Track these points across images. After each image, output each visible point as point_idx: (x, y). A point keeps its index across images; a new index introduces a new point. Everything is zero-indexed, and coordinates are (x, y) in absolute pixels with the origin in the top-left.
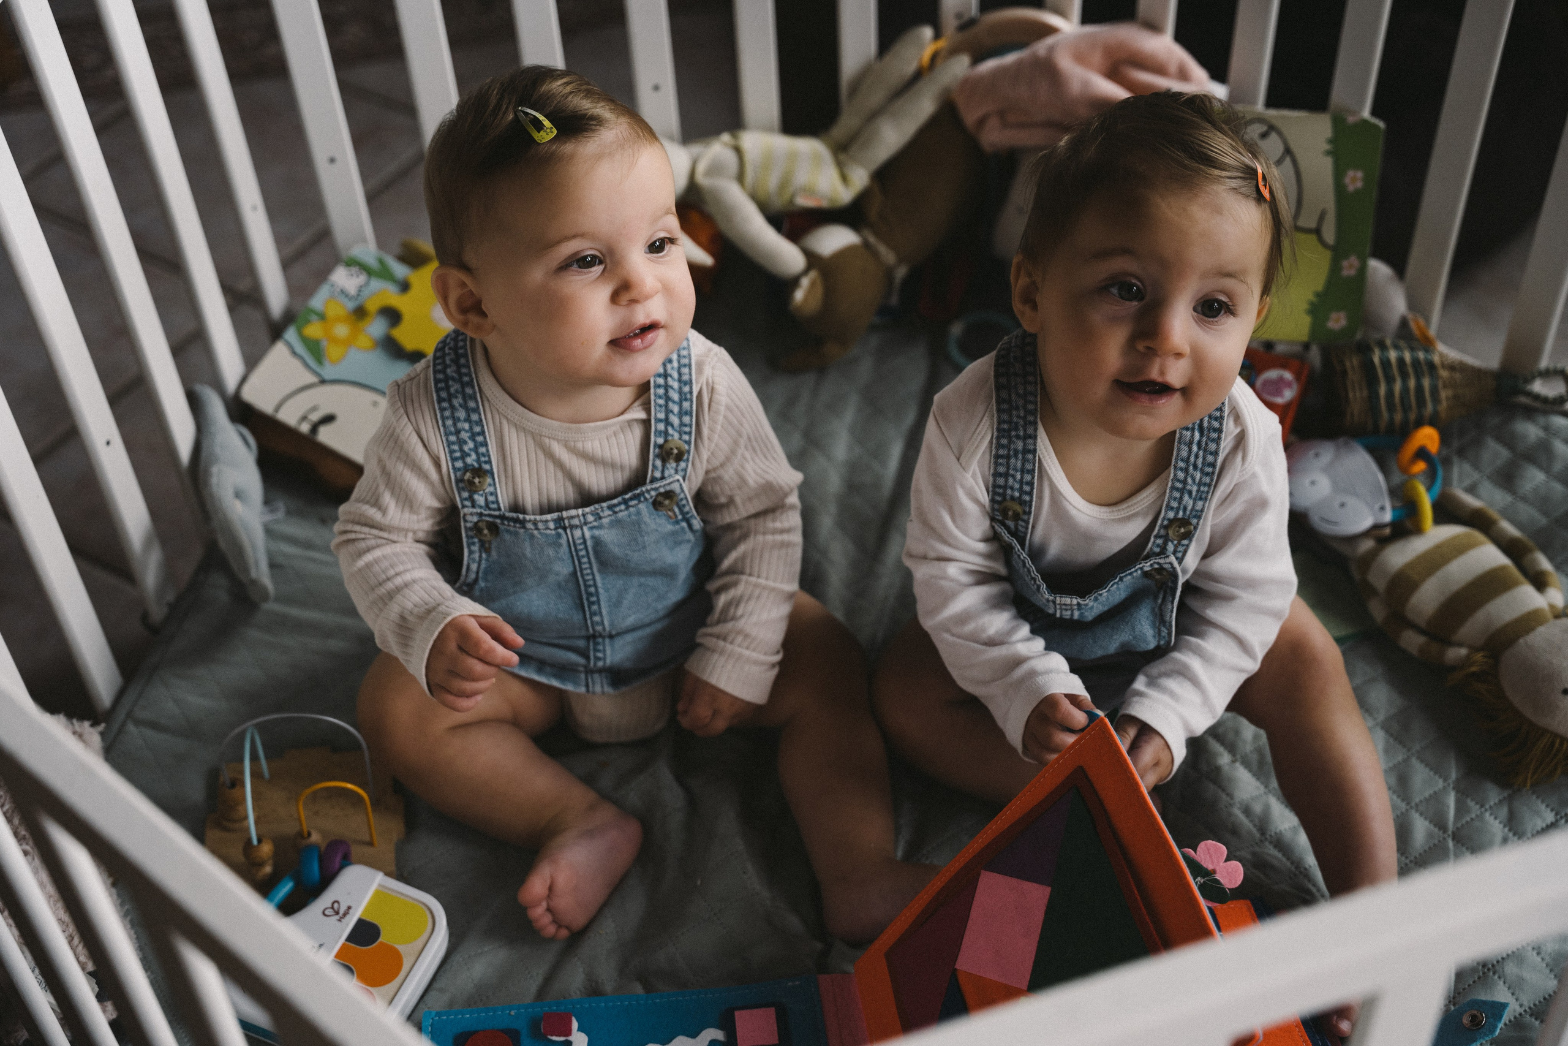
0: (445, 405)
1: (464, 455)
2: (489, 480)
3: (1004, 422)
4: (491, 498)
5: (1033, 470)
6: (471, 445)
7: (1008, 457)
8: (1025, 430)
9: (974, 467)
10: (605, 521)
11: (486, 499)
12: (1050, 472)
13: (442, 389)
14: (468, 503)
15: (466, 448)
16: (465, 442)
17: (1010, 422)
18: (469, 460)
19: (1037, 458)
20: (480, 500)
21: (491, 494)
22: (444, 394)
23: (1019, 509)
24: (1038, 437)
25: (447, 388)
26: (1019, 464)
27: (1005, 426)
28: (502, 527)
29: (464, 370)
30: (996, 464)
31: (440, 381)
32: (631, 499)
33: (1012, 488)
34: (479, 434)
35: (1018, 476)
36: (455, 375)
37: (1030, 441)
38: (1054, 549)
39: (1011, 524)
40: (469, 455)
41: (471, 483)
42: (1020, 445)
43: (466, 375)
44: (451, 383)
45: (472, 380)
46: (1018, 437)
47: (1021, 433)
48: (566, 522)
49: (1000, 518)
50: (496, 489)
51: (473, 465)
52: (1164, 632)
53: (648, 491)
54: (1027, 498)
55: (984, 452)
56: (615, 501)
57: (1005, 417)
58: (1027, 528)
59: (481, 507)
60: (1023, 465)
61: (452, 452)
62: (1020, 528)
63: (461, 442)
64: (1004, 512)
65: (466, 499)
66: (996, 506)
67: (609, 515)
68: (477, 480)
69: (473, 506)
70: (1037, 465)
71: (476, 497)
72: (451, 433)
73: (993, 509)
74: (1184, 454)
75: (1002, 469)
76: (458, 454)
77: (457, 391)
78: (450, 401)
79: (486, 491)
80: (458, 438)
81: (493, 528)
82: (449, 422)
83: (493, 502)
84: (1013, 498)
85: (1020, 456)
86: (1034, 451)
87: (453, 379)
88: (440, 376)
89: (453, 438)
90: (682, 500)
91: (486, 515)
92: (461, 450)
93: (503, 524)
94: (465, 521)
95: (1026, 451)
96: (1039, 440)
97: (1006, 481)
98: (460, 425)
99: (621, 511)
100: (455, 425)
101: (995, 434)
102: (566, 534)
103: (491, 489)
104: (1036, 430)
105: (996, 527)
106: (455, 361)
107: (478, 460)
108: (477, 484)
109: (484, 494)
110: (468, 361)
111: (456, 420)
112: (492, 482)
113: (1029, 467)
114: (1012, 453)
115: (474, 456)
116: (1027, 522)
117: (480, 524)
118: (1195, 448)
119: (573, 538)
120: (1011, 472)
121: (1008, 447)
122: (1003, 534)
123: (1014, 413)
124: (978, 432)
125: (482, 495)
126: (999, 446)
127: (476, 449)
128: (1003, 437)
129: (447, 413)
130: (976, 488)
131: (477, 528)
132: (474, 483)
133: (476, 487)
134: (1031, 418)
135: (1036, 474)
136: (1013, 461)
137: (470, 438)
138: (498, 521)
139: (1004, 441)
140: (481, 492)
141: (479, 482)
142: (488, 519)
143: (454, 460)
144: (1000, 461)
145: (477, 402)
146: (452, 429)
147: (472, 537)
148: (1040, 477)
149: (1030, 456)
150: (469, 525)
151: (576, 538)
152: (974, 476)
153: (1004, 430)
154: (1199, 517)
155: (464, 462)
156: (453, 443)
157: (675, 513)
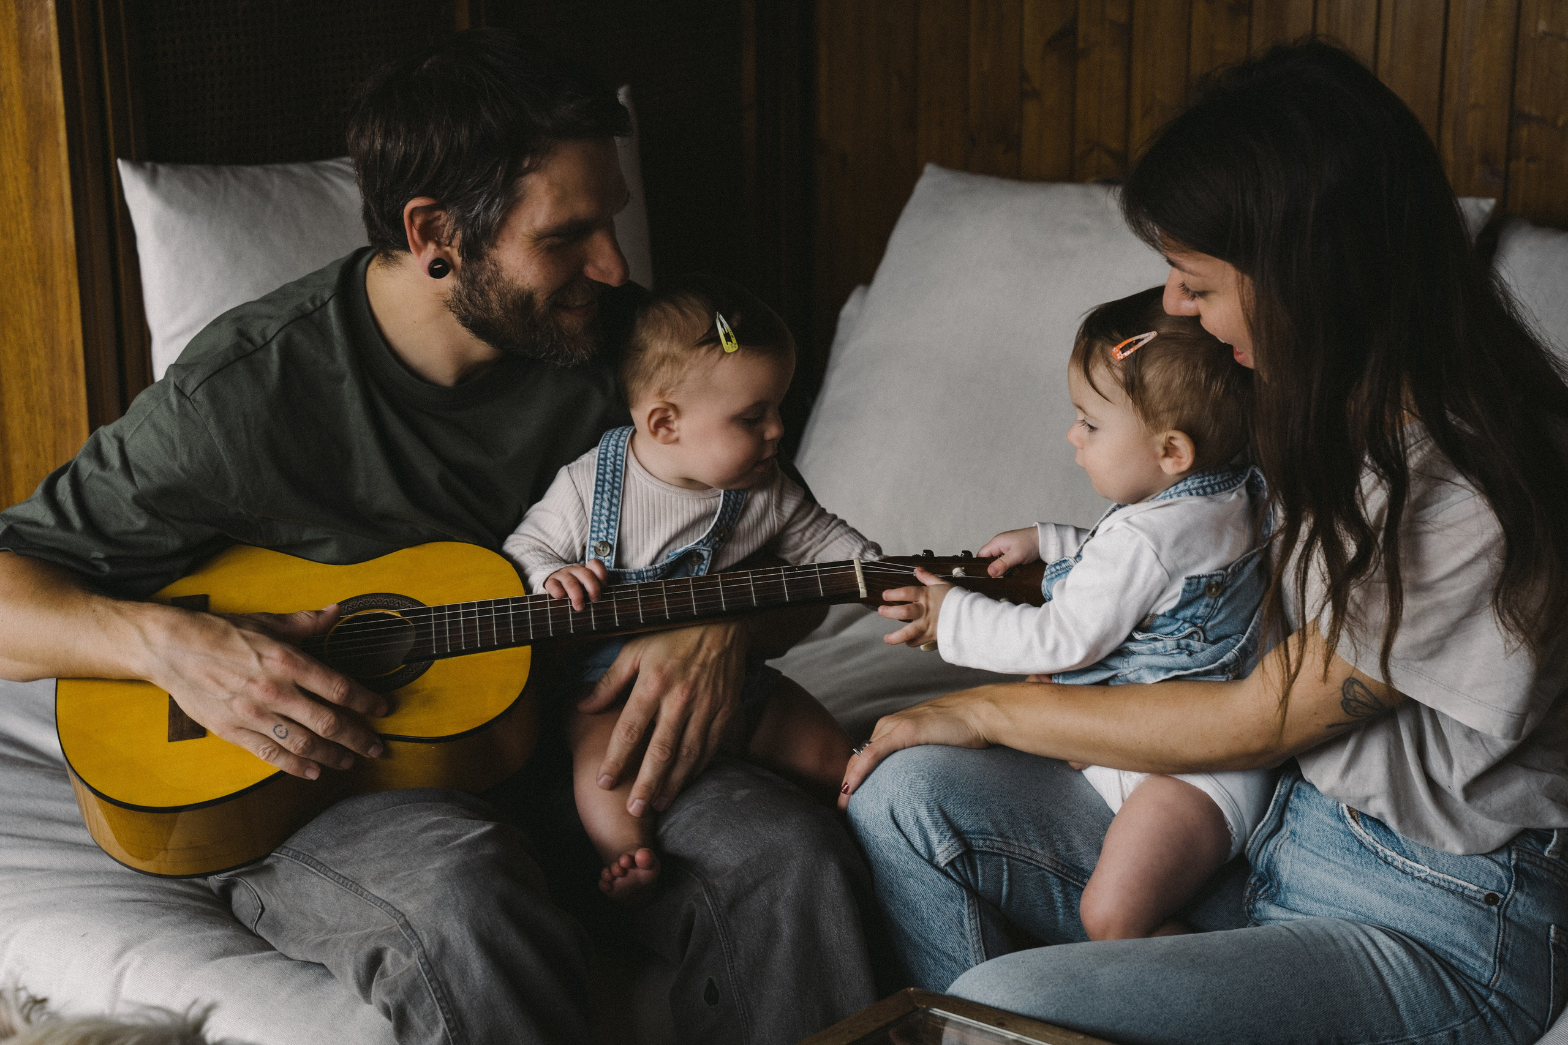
0: (598, 496)
1: (599, 530)
6: (606, 525)
13: (600, 486)
15: (602, 526)
16: (603, 523)
18: (601, 534)
22: (600, 489)
25: (603, 486)
29: (617, 479)
31: (600, 480)
34: (613, 520)
36: (611, 480)
40: (602, 531)
43: (618, 483)
44: (607, 484)
45: (620, 487)
51: (603, 537)
61: (592, 527)
63: (600, 522)
72: (596, 515)
76: (595, 529)
77: (609, 490)
78: (602, 495)
80: (599, 518)
82: (597, 507)
87: (609, 483)
88: (601, 477)
92: (599, 527)
98: (603, 511)
100: (600, 510)
106: (614, 471)
107: (607, 536)
110: (621, 475)
111: (601, 507)
115: (605, 533)
127: (607, 529)
129: (598, 502)
137: (605, 521)
141: (604, 548)
143: (592, 531)
145: (619, 501)
146: (598, 512)
155: (598, 536)
156: (595, 521)
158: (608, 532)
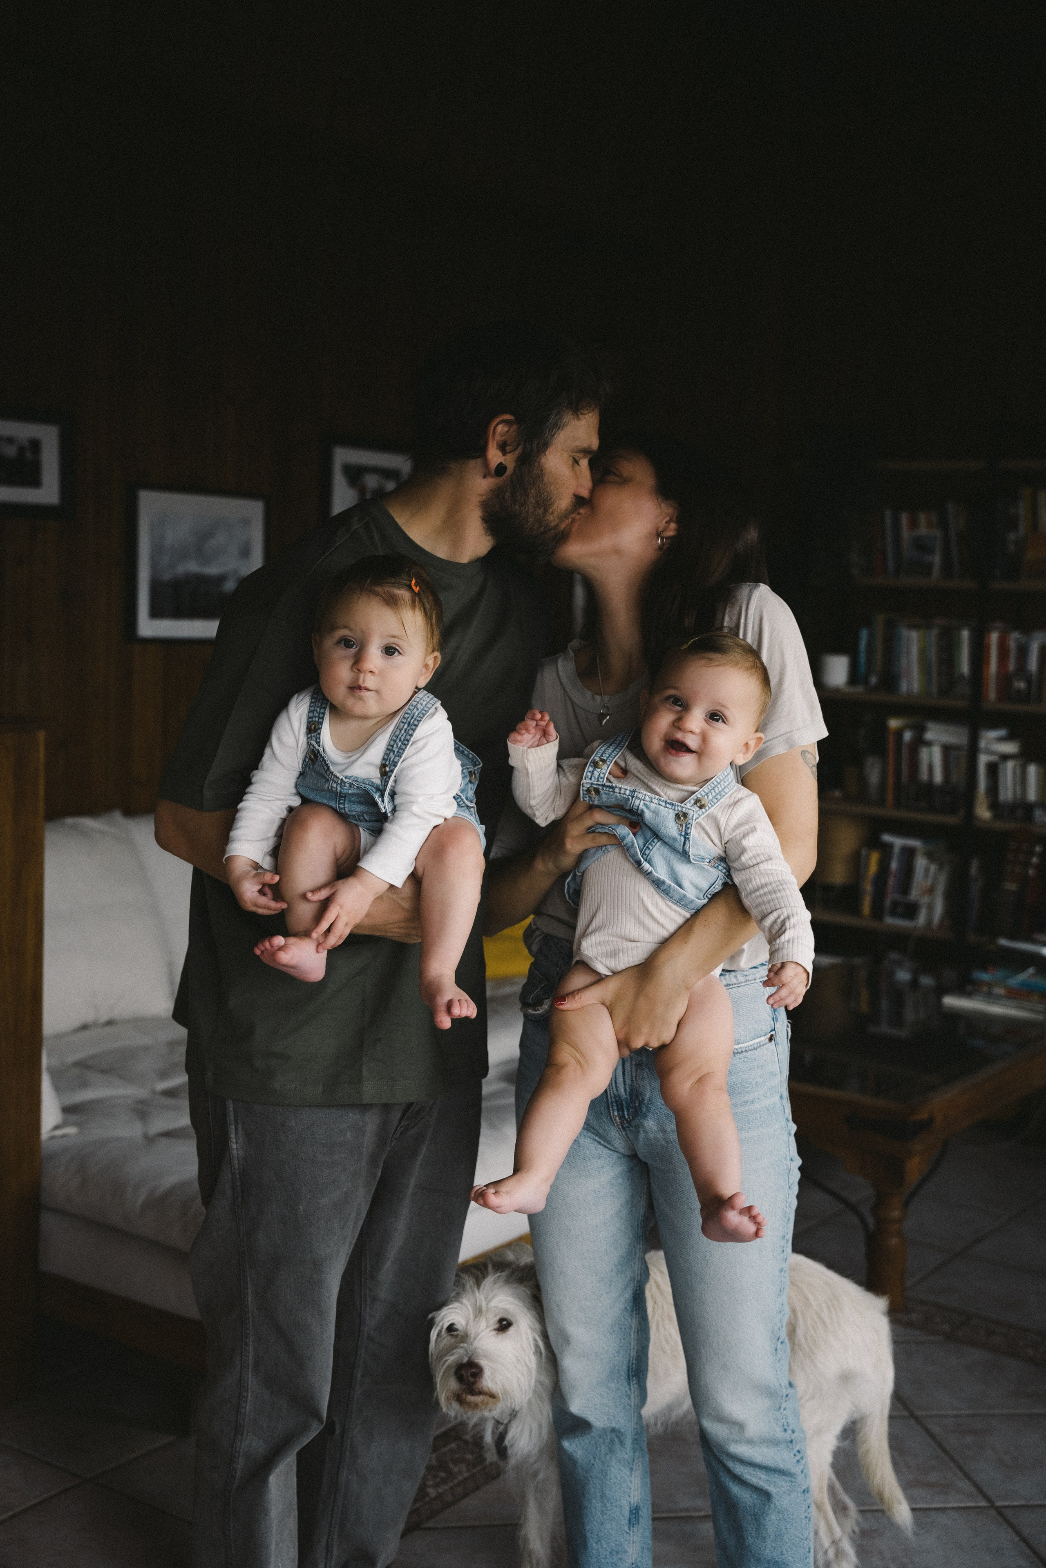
14: (590, 776)
28: (602, 792)
48: (636, 793)
59: (595, 780)
71: (596, 773)
79: (602, 771)
81: (597, 791)
83: (601, 778)
91: (594, 784)
102: (632, 800)
117: (590, 788)
119: (633, 804)
131: (589, 790)
138: (601, 787)
142: (595, 786)
147: (585, 795)
150: (585, 789)
151: (635, 805)
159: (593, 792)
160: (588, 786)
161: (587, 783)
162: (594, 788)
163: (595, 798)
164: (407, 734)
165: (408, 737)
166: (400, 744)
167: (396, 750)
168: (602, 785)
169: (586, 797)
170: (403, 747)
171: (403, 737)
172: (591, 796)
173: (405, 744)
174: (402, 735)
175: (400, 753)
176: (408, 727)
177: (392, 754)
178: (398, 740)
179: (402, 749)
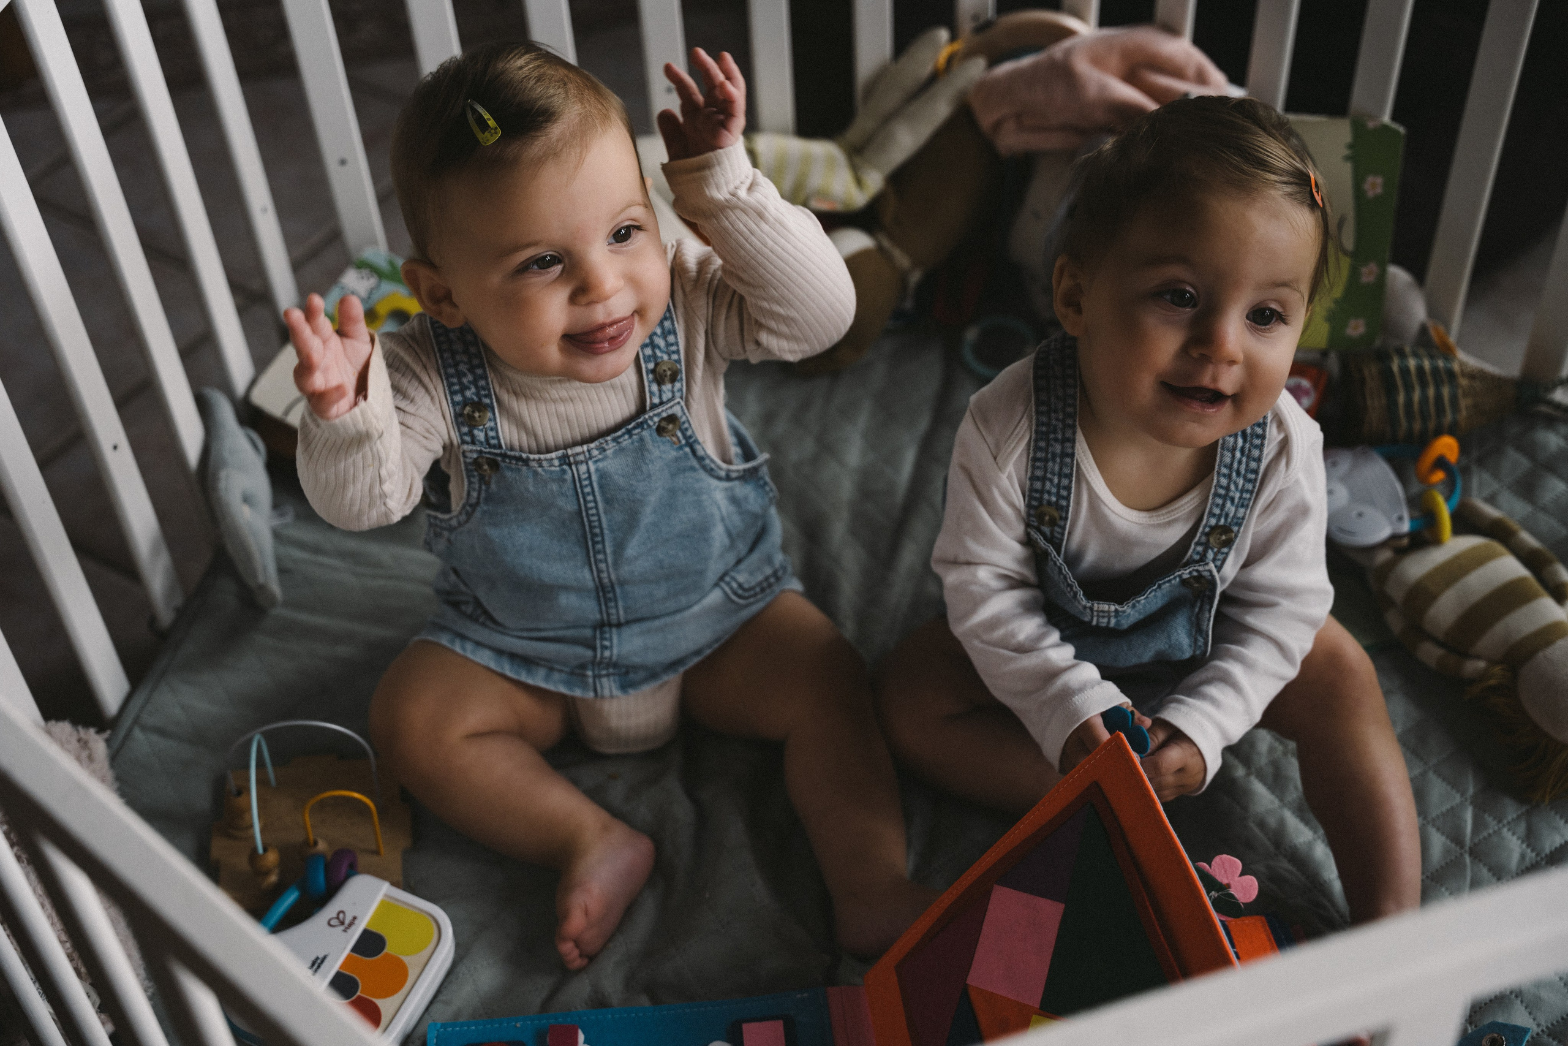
1: (464, 387)
2: (489, 415)
3: (1043, 424)
4: (492, 434)
5: (1071, 474)
6: (470, 377)
7: (1046, 460)
8: (1063, 434)
9: (1010, 468)
10: (609, 452)
11: (486, 435)
12: (1088, 476)
14: (468, 439)
15: (465, 380)
16: (465, 375)
17: (1048, 425)
18: (468, 393)
19: (1075, 462)
20: (480, 435)
21: (492, 429)
23: (1056, 514)
24: (1077, 441)
26: (1057, 468)
27: (1044, 429)
28: (503, 465)
30: (1034, 467)
32: (634, 428)
33: (1049, 493)
34: (478, 366)
35: (1056, 480)
37: (1068, 445)
38: (1090, 557)
39: (1046, 530)
40: (468, 388)
41: (471, 417)
42: (1058, 448)
46: (1056, 440)
47: (1060, 436)
48: (572, 458)
49: (1036, 524)
50: (496, 424)
51: (473, 399)
52: (1201, 641)
53: (651, 418)
54: (1064, 503)
55: (1021, 455)
56: (619, 433)
57: (1044, 419)
58: (1063, 534)
59: (481, 443)
60: (1061, 469)
62: (1056, 535)
63: (460, 374)
64: (1040, 517)
65: (465, 434)
66: (1032, 512)
67: (614, 446)
68: (477, 415)
69: (473, 443)
70: (1075, 469)
71: (476, 432)
72: (450, 366)
73: (1029, 515)
74: (1228, 460)
75: (1039, 473)
76: (457, 388)
79: (486, 427)
80: (457, 370)
81: (494, 465)
83: (493, 438)
84: (1049, 503)
85: (1058, 460)
86: (1072, 455)
89: (451, 371)
90: (684, 423)
91: (486, 453)
92: (460, 383)
93: (505, 462)
94: (465, 456)
95: (1064, 455)
96: (1077, 444)
97: (1044, 485)
98: (458, 357)
99: (625, 440)
100: (454, 356)
101: (1034, 436)
102: (571, 470)
103: (492, 424)
104: (1074, 433)
105: (1032, 533)
107: (477, 394)
108: (478, 419)
109: (484, 430)
111: (454, 353)
112: (492, 417)
113: (1066, 471)
114: (1050, 456)
115: (473, 390)
116: (1064, 528)
117: (480, 460)
118: (1238, 454)
119: (578, 473)
120: (1049, 476)
121: (1046, 450)
122: (1039, 540)
123: (1053, 415)
124: (1015, 433)
125: (482, 430)
126: (1037, 449)
127: (475, 382)
128: (1042, 439)
129: (444, 347)
130: (1011, 491)
132: (474, 417)
133: (476, 421)
134: (1069, 421)
135: (1074, 478)
136: (1050, 464)
137: (469, 370)
138: (499, 459)
139: (1042, 444)
140: (481, 427)
141: (480, 417)
142: (488, 456)
143: (452, 393)
144: (1038, 464)
146: (451, 361)
148: (1078, 482)
149: (1068, 460)
152: (1009, 477)
153: (1042, 432)
154: (1239, 525)
155: (463, 396)
157: (678, 438)
158: (477, 387)
159: (486, 467)
160: (475, 456)
161: (471, 451)
162: (487, 458)
163: (490, 477)
164: (1248, 457)
165: (1253, 465)
166: (1241, 482)
167: (1238, 495)
168: (500, 455)
169: (474, 476)
170: (1249, 486)
171: (1243, 467)
172: (483, 473)
173: (1250, 481)
174: (1240, 462)
175: (1245, 499)
176: (1245, 441)
177: (1228, 504)
178: (1234, 474)
179: (1247, 491)
